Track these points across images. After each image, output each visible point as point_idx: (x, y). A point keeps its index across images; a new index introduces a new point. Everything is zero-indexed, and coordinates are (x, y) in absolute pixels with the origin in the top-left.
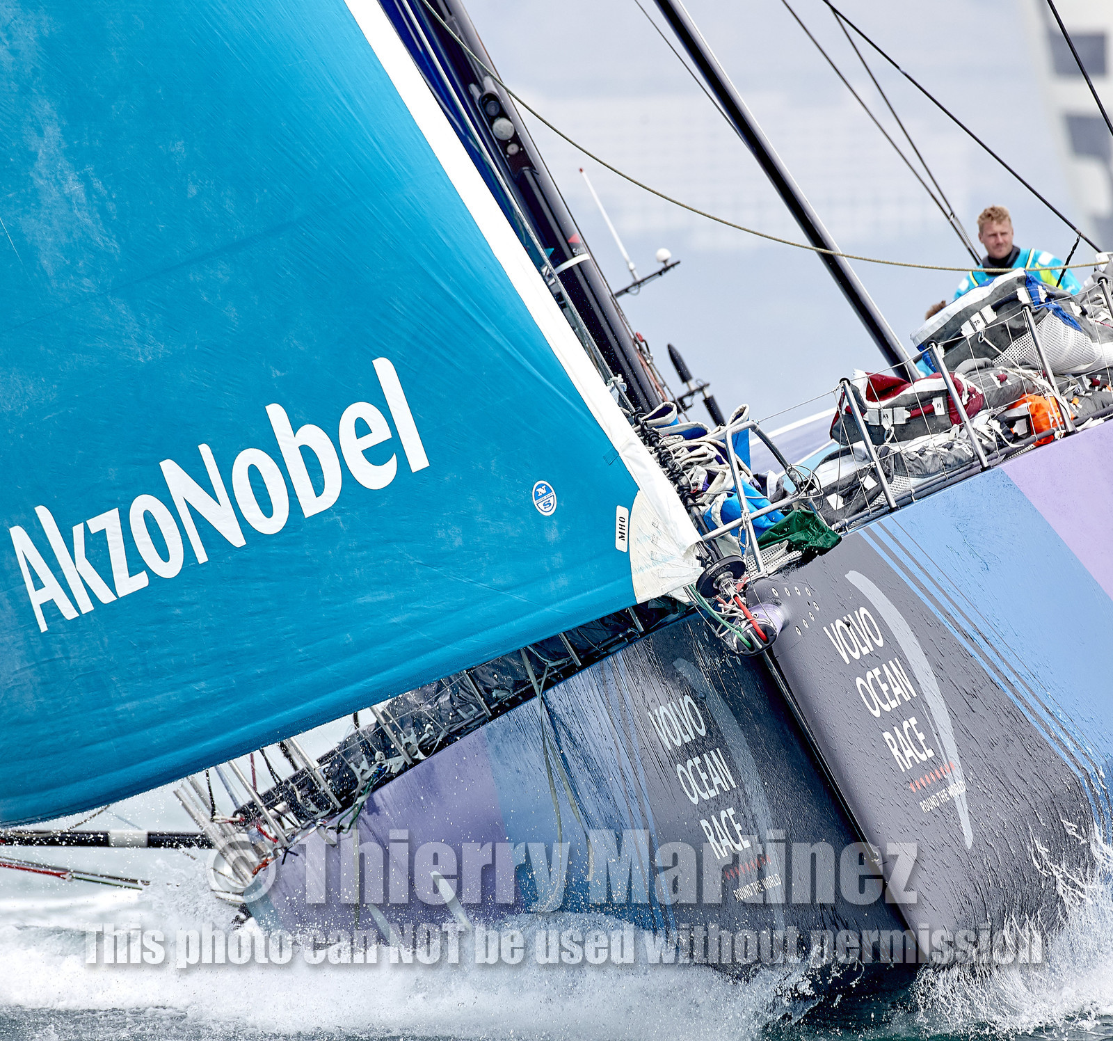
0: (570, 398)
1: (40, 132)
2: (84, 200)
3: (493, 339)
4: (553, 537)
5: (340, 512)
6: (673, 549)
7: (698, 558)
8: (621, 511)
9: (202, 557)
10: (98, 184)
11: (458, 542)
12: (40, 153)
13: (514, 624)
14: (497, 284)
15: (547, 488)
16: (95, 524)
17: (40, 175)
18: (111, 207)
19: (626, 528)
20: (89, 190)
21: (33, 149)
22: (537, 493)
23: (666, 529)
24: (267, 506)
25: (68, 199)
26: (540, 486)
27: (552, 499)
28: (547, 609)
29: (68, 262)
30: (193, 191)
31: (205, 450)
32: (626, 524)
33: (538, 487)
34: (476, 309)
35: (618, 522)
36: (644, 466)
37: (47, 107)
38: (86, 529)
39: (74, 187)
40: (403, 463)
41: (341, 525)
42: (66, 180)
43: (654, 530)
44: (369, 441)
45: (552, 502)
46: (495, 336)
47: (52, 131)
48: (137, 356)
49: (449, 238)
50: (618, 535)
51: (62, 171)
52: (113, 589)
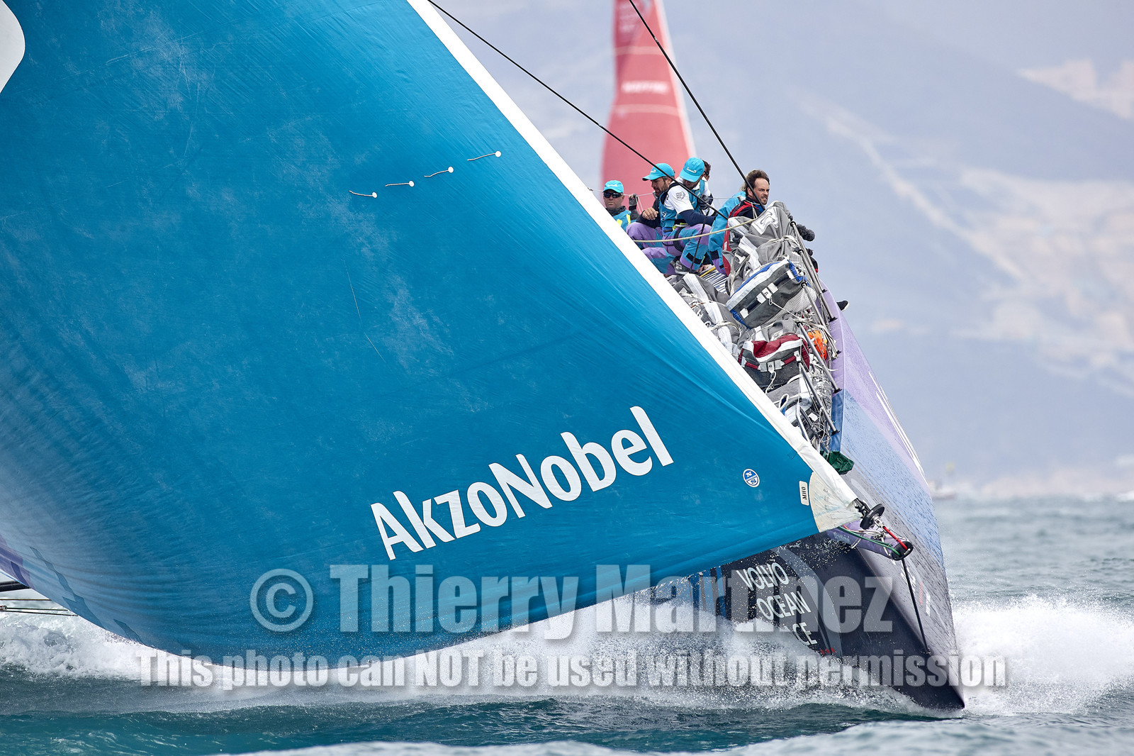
0: (762, 423)
1: (395, 293)
2: (427, 328)
3: (708, 394)
4: (760, 499)
5: (617, 488)
6: (839, 503)
7: (856, 507)
8: (802, 484)
9: (521, 514)
10: (436, 319)
11: (698, 502)
12: (396, 304)
13: (740, 545)
14: (707, 364)
15: (752, 473)
16: (440, 500)
17: (396, 315)
18: (447, 331)
19: (807, 493)
20: (431, 322)
21: (390, 302)
22: (746, 476)
23: (833, 492)
24: (566, 487)
25: (417, 328)
26: (748, 472)
27: (757, 478)
28: (761, 537)
29: (418, 361)
30: (501, 321)
31: (521, 458)
32: (806, 490)
33: (746, 472)
34: (695, 378)
35: (801, 490)
36: (814, 458)
37: (399, 279)
38: (434, 503)
39: (419, 320)
40: (656, 461)
41: (618, 495)
42: (414, 317)
43: (825, 494)
44: (631, 450)
45: (756, 480)
46: (710, 393)
47: (403, 293)
48: (470, 409)
49: (673, 339)
50: (802, 497)
51: (411, 313)
52: (453, 534)
